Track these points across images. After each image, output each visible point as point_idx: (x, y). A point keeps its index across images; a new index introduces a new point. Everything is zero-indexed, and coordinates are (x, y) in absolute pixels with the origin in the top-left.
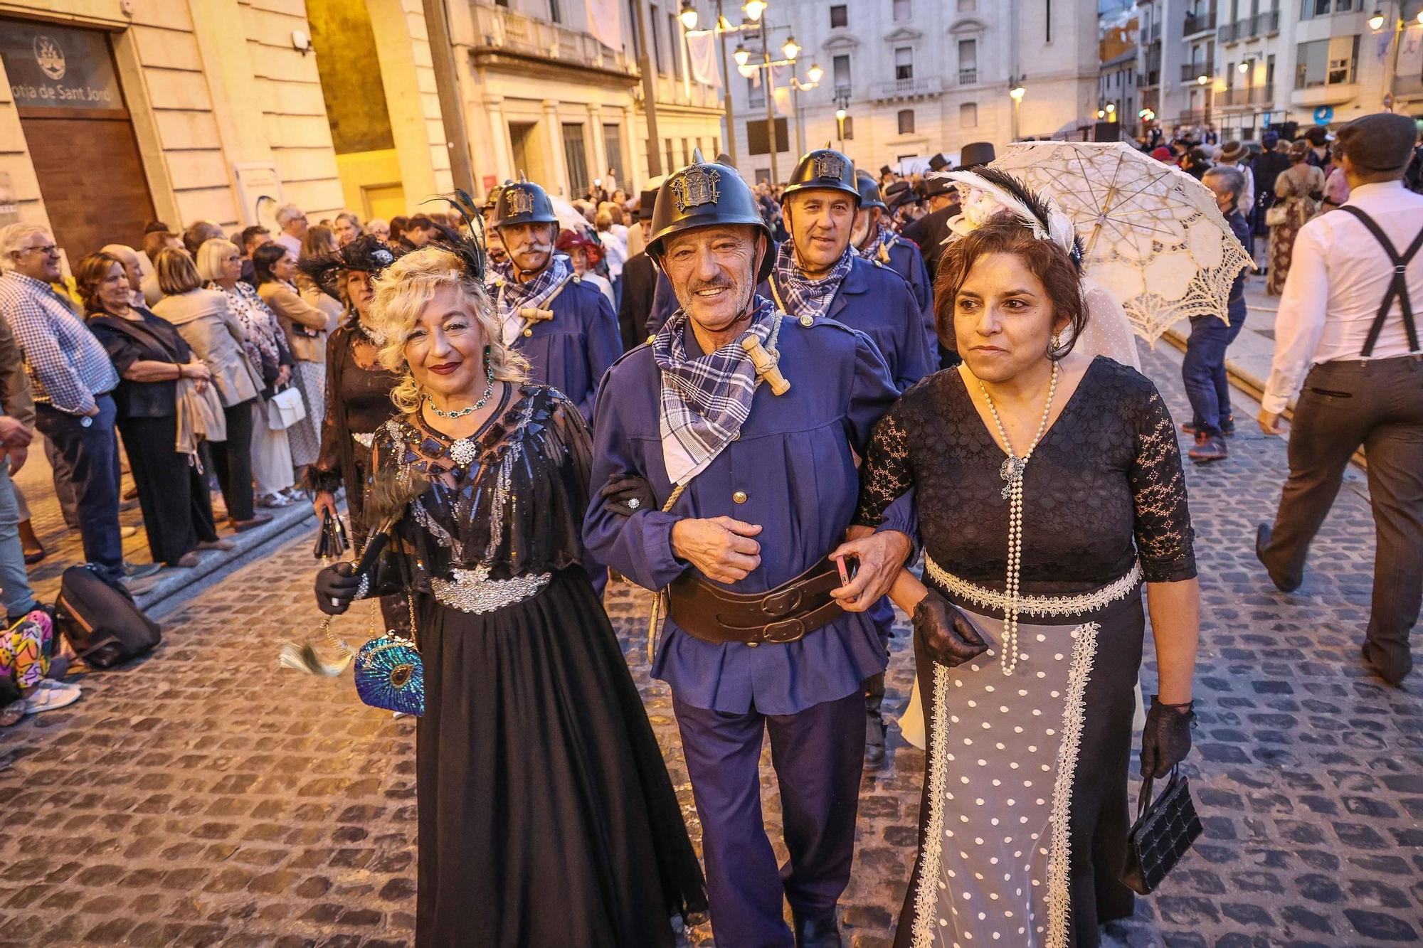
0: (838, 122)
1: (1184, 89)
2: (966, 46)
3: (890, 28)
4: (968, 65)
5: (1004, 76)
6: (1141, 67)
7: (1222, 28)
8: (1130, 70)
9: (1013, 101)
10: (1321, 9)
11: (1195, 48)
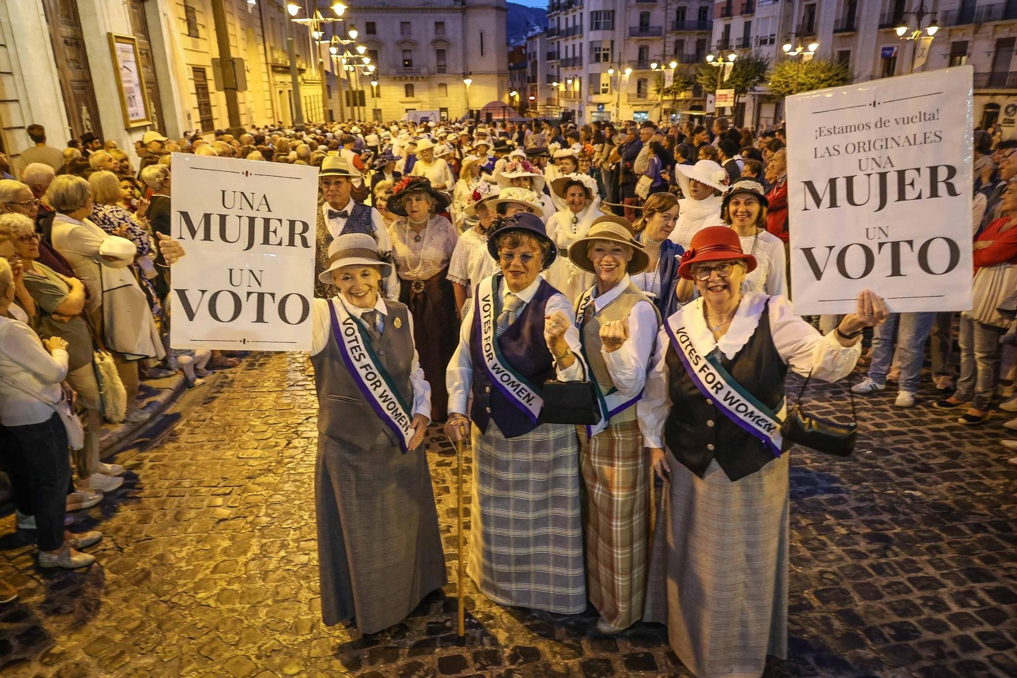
0: (372, 87)
1: (548, 88)
2: (441, 54)
3: (399, 37)
4: (442, 63)
5: (460, 70)
6: (529, 72)
7: (562, 60)
8: (525, 73)
9: (465, 85)
10: (597, 59)
11: (553, 67)
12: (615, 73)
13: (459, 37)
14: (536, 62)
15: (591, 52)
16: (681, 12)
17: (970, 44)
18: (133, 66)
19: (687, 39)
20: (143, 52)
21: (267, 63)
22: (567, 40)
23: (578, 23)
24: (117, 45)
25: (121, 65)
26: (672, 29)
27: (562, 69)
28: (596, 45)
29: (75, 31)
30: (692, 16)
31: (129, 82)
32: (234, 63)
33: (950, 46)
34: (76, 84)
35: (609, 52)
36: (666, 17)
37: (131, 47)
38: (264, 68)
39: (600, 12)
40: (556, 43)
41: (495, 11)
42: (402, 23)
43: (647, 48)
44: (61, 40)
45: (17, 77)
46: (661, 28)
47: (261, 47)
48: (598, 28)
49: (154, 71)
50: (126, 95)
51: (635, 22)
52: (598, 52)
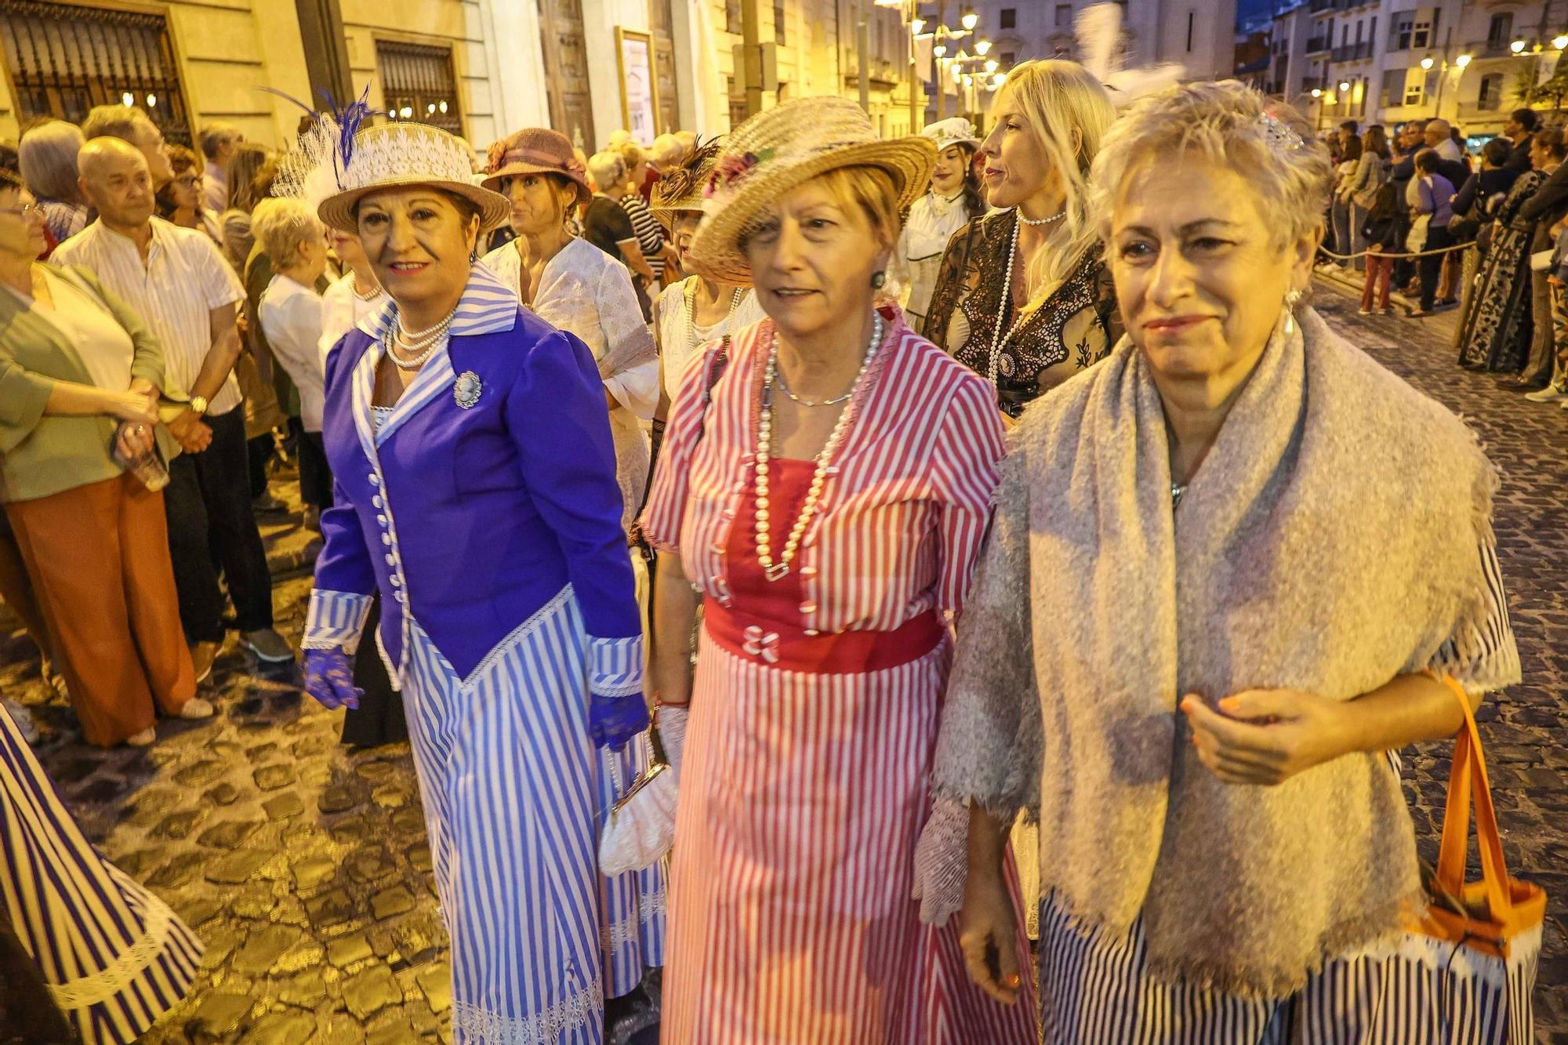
7: (1335, 50)
10: (1404, 44)
11: (1316, 63)
12: (1437, 64)
13: (1152, 24)
14: (1286, 57)
15: (1392, 32)
18: (644, 73)
20: (663, 55)
21: (839, 74)
22: (1348, 14)
24: (626, 44)
25: (627, 70)
27: (1333, 67)
28: (1402, 19)
29: (575, 25)
31: (637, 94)
32: (761, 51)
34: (569, 98)
35: (1429, 30)
37: (643, 45)
38: (834, 80)
40: (1326, 22)
42: (1059, 8)
43: (1510, 16)
44: (556, 38)
45: (493, 83)
47: (832, 51)
49: (675, 83)
50: (630, 113)
52: (1406, 31)
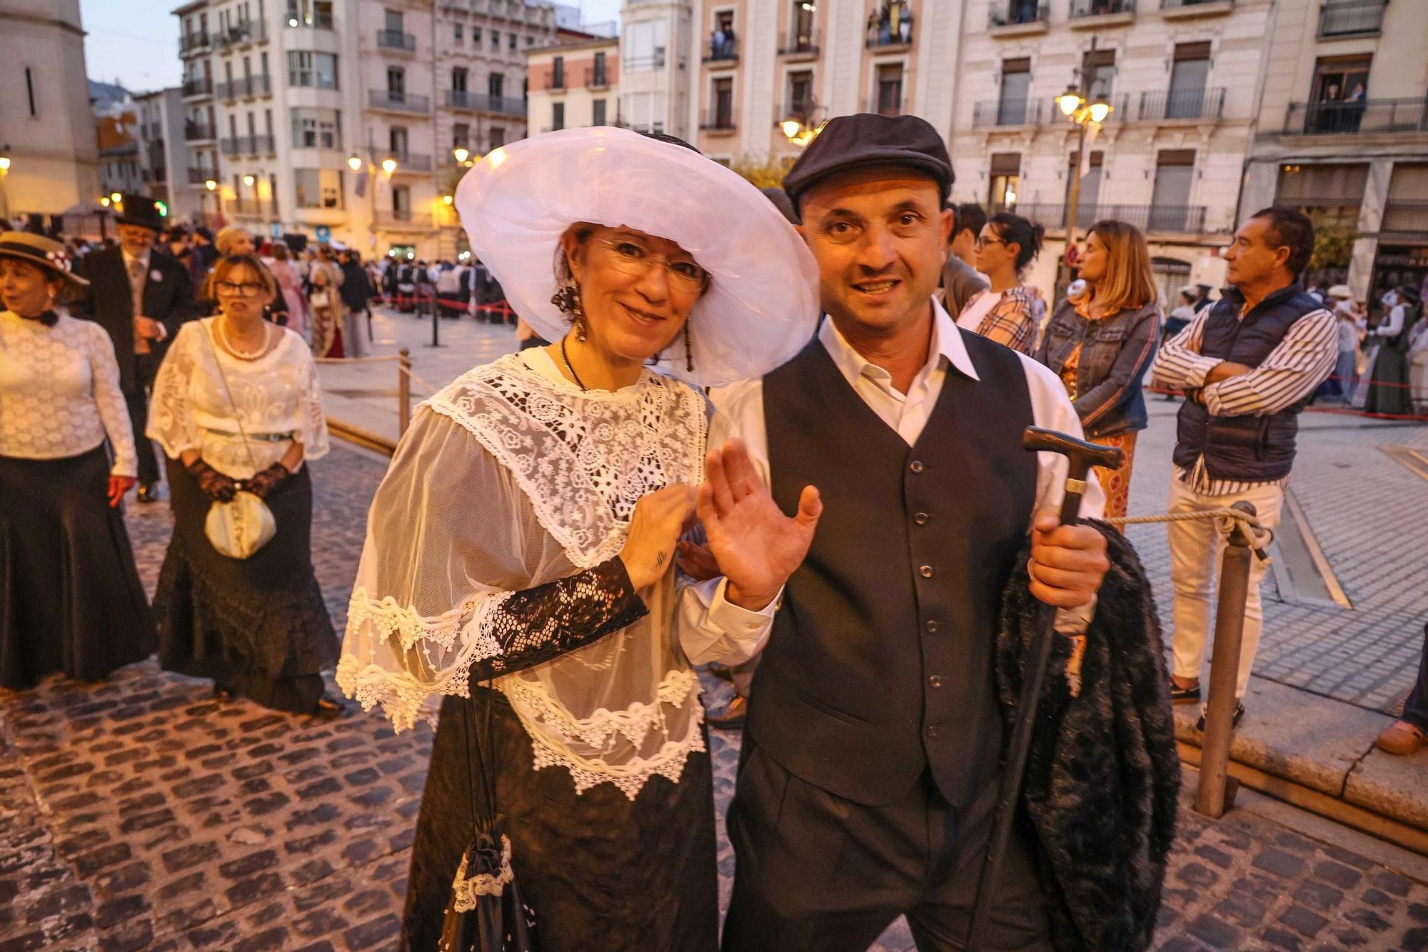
1: (193, 192)
6: (144, 161)
7: (224, 141)
8: (133, 164)
10: (309, 139)
11: (199, 154)
14: (160, 143)
15: (293, 129)
16: (460, 77)
17: (1023, 159)
19: (473, 123)
22: (231, 103)
23: (256, 69)
26: (447, 104)
27: (224, 158)
28: (303, 115)
30: (478, 86)
33: (989, 159)
35: (333, 131)
36: (435, 82)
39: (309, 53)
40: (204, 110)
41: (57, 30)
43: (405, 132)
46: (426, 99)
48: (305, 80)
51: (380, 82)
52: (309, 128)
